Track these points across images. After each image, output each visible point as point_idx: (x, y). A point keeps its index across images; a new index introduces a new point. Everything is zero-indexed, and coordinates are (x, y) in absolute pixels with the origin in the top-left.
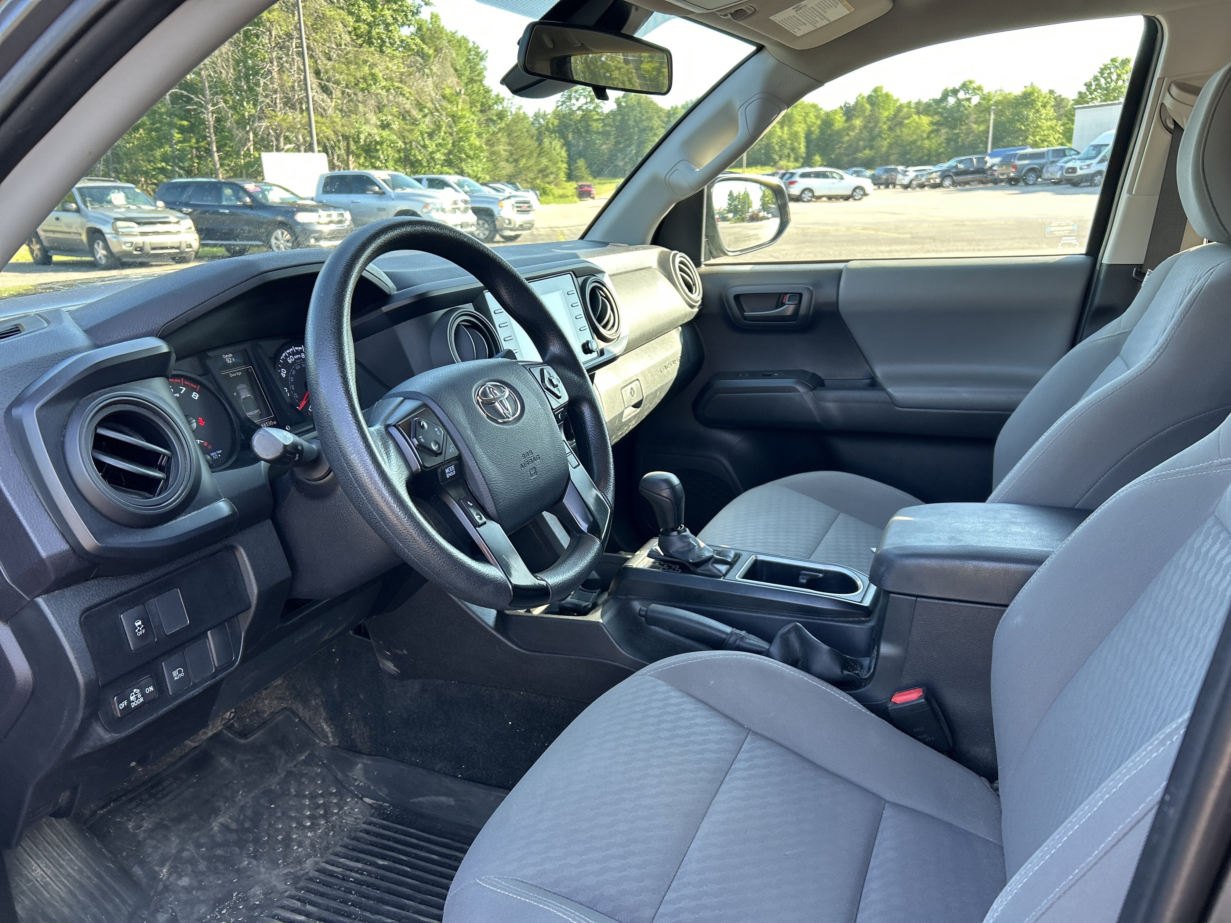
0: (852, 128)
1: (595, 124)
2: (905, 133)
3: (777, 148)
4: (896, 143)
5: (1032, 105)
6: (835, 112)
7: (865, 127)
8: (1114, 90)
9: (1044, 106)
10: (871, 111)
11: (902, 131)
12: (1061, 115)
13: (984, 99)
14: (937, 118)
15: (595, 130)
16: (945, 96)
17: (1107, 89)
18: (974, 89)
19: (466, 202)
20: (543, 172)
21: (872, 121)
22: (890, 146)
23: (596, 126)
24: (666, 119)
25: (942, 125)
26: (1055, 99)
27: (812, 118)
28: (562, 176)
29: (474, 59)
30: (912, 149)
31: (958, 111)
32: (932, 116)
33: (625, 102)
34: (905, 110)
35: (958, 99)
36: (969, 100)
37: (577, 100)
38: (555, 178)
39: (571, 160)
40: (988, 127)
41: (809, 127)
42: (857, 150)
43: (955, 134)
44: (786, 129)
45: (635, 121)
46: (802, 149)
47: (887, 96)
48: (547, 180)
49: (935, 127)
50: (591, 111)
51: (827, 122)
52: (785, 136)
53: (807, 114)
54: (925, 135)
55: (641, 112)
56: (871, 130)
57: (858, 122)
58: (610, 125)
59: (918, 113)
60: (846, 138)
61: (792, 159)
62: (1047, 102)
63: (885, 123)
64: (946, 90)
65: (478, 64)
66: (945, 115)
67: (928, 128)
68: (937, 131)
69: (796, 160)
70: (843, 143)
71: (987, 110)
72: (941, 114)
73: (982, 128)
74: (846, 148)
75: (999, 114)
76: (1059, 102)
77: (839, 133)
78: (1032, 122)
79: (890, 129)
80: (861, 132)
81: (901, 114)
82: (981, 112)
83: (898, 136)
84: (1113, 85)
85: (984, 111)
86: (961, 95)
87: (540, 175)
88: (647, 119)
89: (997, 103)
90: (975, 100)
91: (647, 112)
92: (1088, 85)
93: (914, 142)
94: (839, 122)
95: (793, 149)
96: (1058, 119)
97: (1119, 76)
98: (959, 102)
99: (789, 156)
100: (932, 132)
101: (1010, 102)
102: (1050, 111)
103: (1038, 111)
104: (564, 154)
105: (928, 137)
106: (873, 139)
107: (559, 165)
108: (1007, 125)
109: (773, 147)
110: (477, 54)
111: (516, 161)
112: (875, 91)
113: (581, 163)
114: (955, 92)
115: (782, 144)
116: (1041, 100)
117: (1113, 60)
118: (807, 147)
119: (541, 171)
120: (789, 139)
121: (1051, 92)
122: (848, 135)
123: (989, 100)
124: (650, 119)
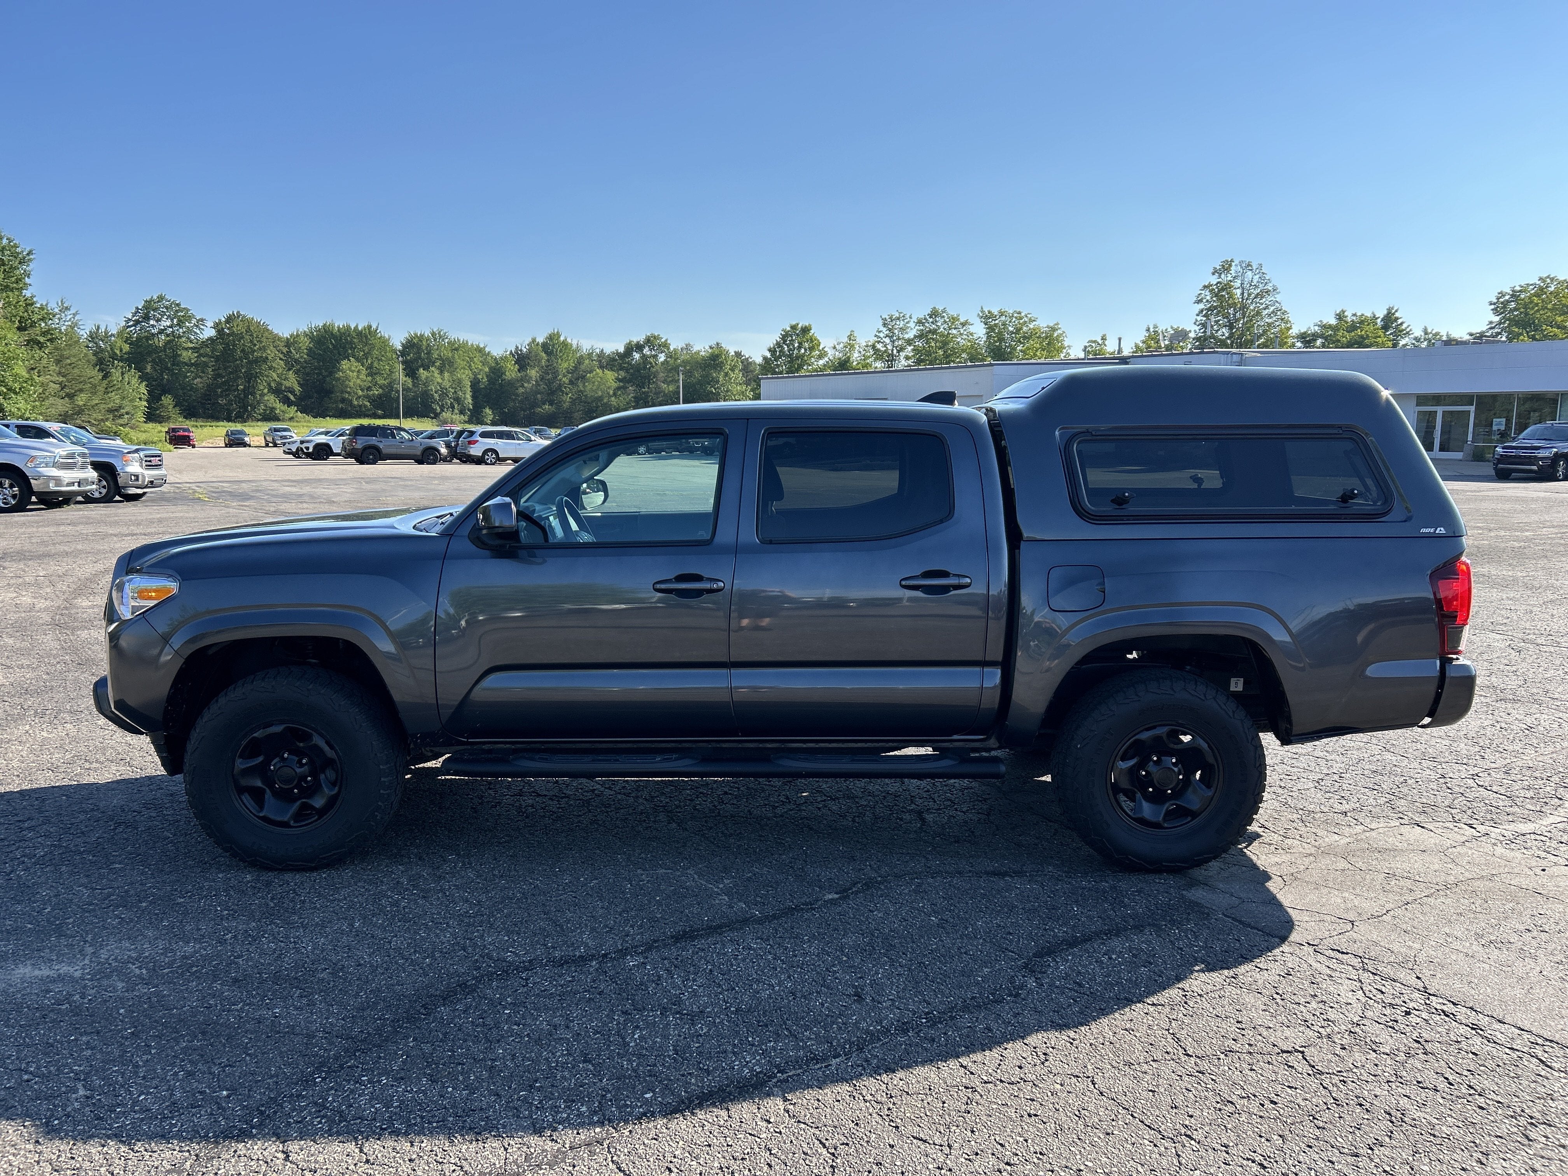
0: (526, 379)
1: (184, 353)
2: (589, 388)
3: (436, 396)
4: (579, 398)
5: (721, 368)
6: (504, 359)
7: (542, 379)
8: (797, 358)
9: (732, 370)
10: (548, 360)
11: (584, 386)
12: (749, 380)
13: (671, 357)
14: (622, 374)
15: (186, 360)
16: (630, 349)
17: (790, 356)
18: (660, 346)
19: (83, 455)
20: (115, 412)
21: (550, 371)
22: (573, 401)
23: (186, 355)
24: (285, 350)
25: (629, 381)
26: (742, 362)
27: (477, 364)
28: (140, 417)
29: (9, 260)
30: (597, 407)
31: (645, 368)
32: (618, 370)
33: (228, 329)
34: (587, 362)
35: (644, 355)
36: (655, 356)
37: (158, 320)
38: (130, 419)
39: (154, 398)
40: (678, 387)
41: (475, 374)
42: (535, 405)
43: (644, 393)
44: (446, 374)
45: (243, 351)
46: (469, 400)
47: (565, 344)
48: (121, 421)
49: (621, 384)
50: (180, 337)
51: (496, 371)
52: (446, 384)
53: (471, 359)
54: (611, 392)
55: (251, 341)
56: (549, 383)
57: (533, 373)
58: (206, 355)
59: (601, 367)
60: (521, 390)
61: (456, 411)
62: (734, 366)
63: (564, 376)
64: (630, 343)
65: (16, 268)
66: (631, 371)
67: (615, 385)
68: (624, 388)
69: (462, 412)
70: (518, 396)
71: (675, 369)
72: (627, 371)
73: (671, 388)
74: (521, 402)
75: (688, 374)
76: (747, 366)
77: (511, 383)
78: (723, 385)
79: (571, 382)
80: (538, 384)
81: (583, 367)
82: (670, 371)
83: (581, 391)
84: (796, 352)
85: (672, 369)
86: (646, 351)
87: (111, 416)
88: (260, 349)
89: (685, 363)
90: (662, 358)
91: (261, 342)
92: (772, 351)
93: (600, 399)
94: (511, 371)
95: (458, 400)
96: (747, 385)
97: (800, 343)
98: (644, 357)
99: (453, 407)
100: (618, 388)
101: (697, 362)
102: (737, 375)
103: (726, 374)
104: (143, 389)
105: (615, 394)
106: (552, 392)
107: (136, 404)
108: (698, 387)
109: (432, 395)
110: (15, 255)
111: (71, 396)
112: (551, 337)
113: (167, 400)
114: (639, 347)
115: (444, 394)
116: (729, 363)
117: (793, 327)
118: (474, 397)
119: (110, 411)
120: (451, 387)
121: (738, 354)
122: (522, 386)
123: (676, 359)
124: (263, 349)
